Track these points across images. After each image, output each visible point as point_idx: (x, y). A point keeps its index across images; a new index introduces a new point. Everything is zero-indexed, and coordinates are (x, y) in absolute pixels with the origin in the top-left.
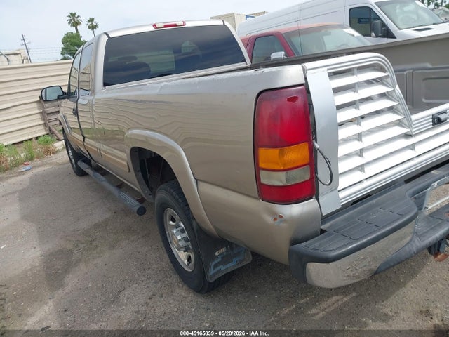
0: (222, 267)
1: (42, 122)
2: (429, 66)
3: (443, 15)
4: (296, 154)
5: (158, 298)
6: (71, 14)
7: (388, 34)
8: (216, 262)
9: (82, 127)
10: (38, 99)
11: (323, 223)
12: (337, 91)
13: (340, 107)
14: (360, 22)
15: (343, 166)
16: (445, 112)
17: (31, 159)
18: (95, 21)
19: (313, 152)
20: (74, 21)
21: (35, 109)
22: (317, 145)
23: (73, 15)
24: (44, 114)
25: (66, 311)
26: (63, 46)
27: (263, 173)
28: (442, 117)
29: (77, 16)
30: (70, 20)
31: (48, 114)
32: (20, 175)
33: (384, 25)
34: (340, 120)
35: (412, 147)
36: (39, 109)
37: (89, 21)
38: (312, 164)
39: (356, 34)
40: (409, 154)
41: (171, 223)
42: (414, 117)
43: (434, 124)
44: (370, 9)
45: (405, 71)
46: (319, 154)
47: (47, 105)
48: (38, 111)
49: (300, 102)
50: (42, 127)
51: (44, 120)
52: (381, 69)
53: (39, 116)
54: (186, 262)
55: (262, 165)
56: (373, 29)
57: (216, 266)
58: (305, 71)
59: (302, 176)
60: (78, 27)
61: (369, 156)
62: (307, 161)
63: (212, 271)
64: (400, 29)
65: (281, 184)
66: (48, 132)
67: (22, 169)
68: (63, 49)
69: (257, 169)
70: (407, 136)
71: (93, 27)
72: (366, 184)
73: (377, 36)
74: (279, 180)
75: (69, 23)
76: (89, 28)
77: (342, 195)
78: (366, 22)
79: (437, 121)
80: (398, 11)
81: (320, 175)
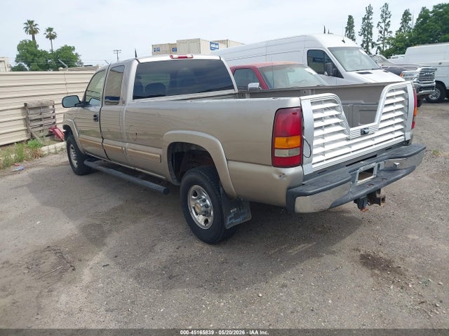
0: (233, 221)
1: (25, 128)
2: (363, 103)
3: (380, 62)
4: (294, 141)
5: (183, 248)
6: (29, 21)
7: (338, 74)
8: (230, 216)
9: (102, 130)
10: (23, 106)
11: (304, 181)
12: (314, 111)
13: (315, 120)
14: (314, 60)
15: (315, 151)
16: (368, 128)
17: (21, 161)
18: (54, 30)
19: (302, 140)
20: (31, 28)
21: (19, 115)
22: (304, 137)
23: (30, 22)
24: (27, 121)
25: (116, 257)
26: (18, 53)
27: (276, 151)
28: (366, 131)
29: (34, 24)
30: (27, 28)
31: (31, 120)
32: (13, 174)
33: (334, 66)
34: (315, 126)
35: (349, 146)
36: (22, 116)
37: (47, 30)
38: (301, 147)
39: (314, 73)
40: (348, 150)
41: (193, 197)
42: (352, 129)
43: (362, 134)
44: (324, 53)
45: (348, 104)
46: (305, 142)
47: (31, 112)
48: (22, 117)
49: (298, 115)
50: (24, 133)
51: (27, 126)
52: (335, 102)
53: (22, 122)
54: (203, 223)
55: (276, 146)
56: (326, 69)
57: (231, 219)
58: (301, 100)
59: (296, 153)
60: (36, 35)
61: (327, 148)
62: (299, 144)
63: (228, 223)
64: (347, 71)
65: (285, 156)
66: (30, 137)
67: (13, 169)
68: (18, 56)
69: (273, 149)
70: (348, 139)
71: (52, 37)
72: (325, 162)
73: (329, 75)
74: (285, 154)
75: (26, 30)
76: (47, 37)
77: (314, 166)
78: (320, 62)
79: (364, 133)
80: (345, 54)
81: (304, 153)
